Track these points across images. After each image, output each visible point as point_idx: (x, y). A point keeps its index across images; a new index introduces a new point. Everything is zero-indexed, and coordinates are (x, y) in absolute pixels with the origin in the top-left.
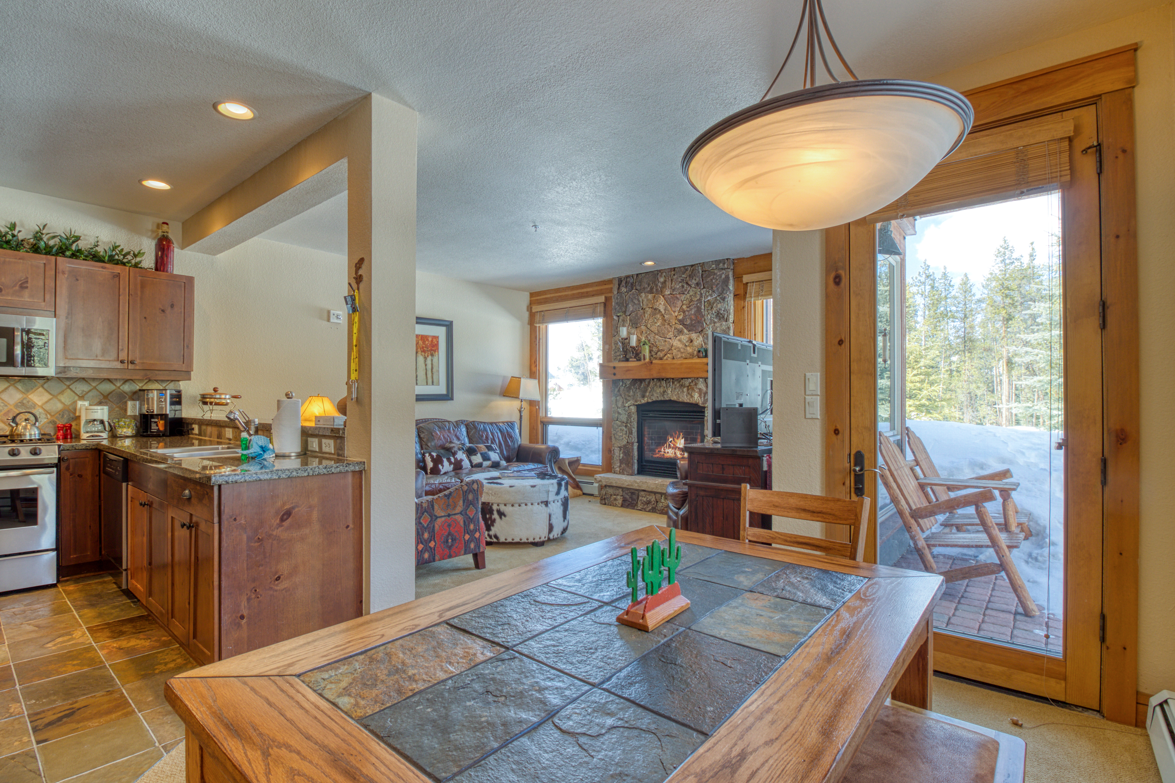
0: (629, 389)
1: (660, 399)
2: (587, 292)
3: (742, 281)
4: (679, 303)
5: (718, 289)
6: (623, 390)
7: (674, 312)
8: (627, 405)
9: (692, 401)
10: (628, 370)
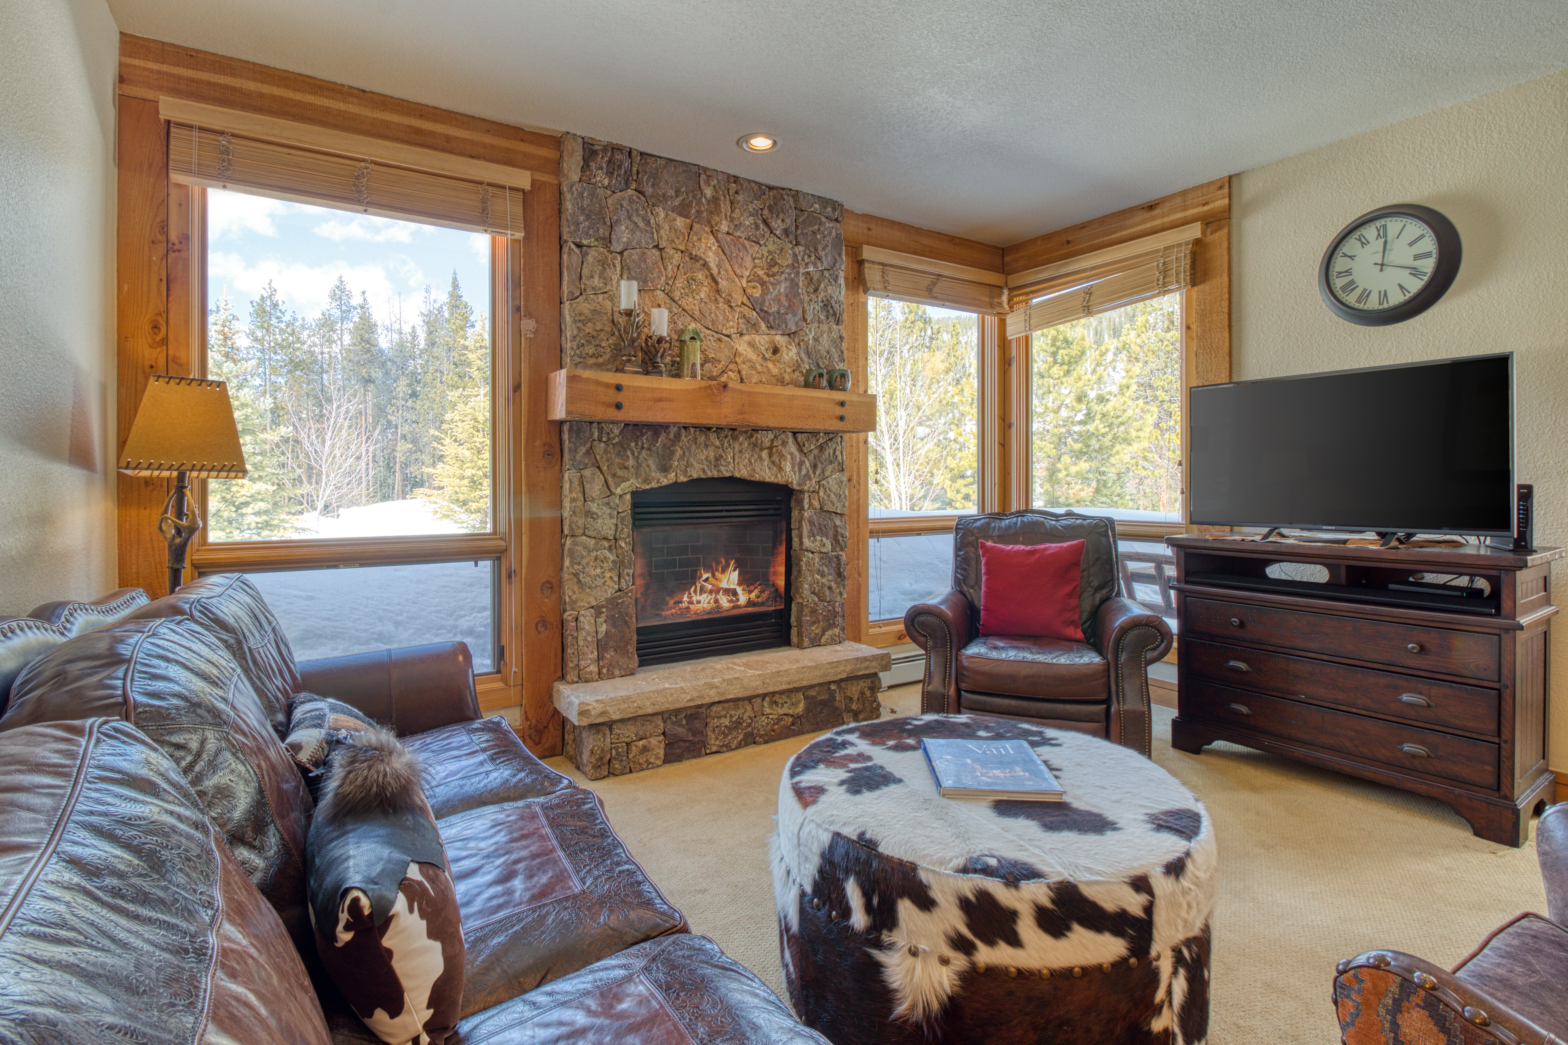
0: (622, 447)
1: (710, 474)
2: (448, 138)
3: (859, 253)
4: (748, 262)
5: (826, 256)
6: (606, 451)
7: (740, 277)
8: (617, 491)
9: (780, 480)
10: (661, 400)
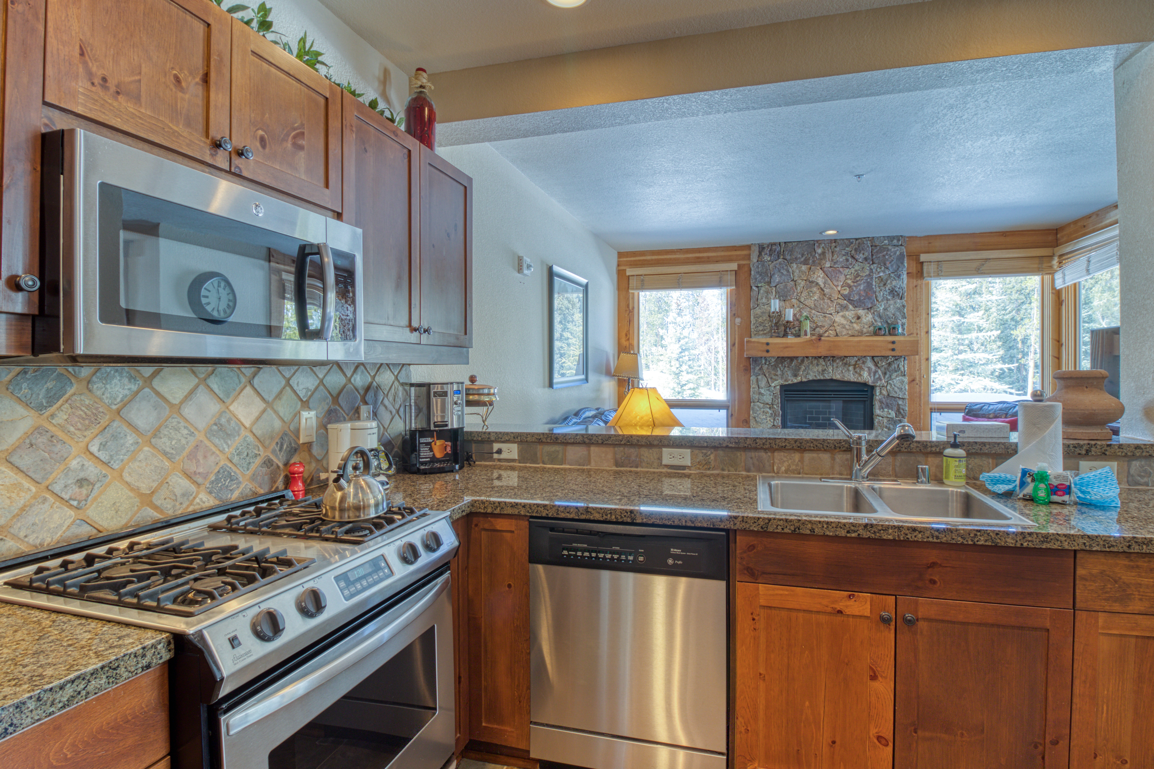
0: (775, 367)
1: (818, 378)
3: (919, 259)
4: (842, 278)
5: (892, 266)
6: (768, 368)
7: (837, 286)
8: (773, 385)
9: (860, 380)
10: (787, 347)
